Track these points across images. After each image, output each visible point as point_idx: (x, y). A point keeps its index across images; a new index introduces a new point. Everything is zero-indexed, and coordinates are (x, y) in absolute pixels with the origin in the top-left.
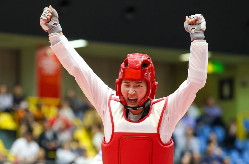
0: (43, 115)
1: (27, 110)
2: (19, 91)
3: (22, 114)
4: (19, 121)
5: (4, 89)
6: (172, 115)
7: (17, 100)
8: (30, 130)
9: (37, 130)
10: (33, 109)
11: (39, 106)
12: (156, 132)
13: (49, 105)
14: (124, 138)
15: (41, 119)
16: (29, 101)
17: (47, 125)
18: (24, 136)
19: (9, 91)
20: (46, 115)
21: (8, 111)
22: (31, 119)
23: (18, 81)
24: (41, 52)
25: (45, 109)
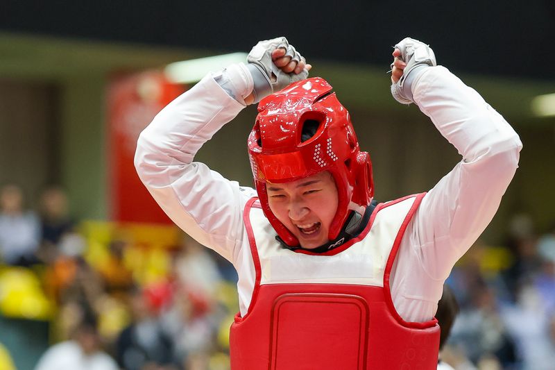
0: (129, 274)
1: (80, 261)
2: (57, 203)
3: (65, 274)
4: (57, 295)
5: (12, 199)
6: (431, 243)
7: (52, 232)
8: (90, 321)
9: (112, 319)
10: (99, 257)
11: (116, 250)
12: (380, 283)
13: (145, 247)
14: (287, 299)
15: (122, 288)
16: (86, 236)
17: (140, 304)
18: (73, 337)
19: (29, 205)
20: (137, 275)
21: (25, 262)
22: (92, 287)
23: (54, 175)
24: (123, 89)
25: (133, 258)
